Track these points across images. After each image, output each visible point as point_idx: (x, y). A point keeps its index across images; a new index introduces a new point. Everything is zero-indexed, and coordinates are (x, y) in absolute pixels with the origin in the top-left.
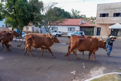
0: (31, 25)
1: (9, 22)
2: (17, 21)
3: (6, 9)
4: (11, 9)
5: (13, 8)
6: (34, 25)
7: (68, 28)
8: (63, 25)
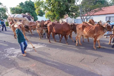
0: (65, 18)
1: (48, 16)
2: (54, 14)
3: (46, 5)
4: (50, 5)
5: (51, 4)
6: (70, 16)
7: (106, 17)
8: (99, 15)
